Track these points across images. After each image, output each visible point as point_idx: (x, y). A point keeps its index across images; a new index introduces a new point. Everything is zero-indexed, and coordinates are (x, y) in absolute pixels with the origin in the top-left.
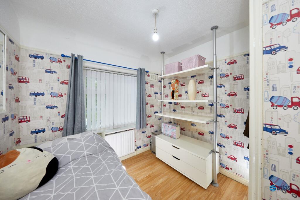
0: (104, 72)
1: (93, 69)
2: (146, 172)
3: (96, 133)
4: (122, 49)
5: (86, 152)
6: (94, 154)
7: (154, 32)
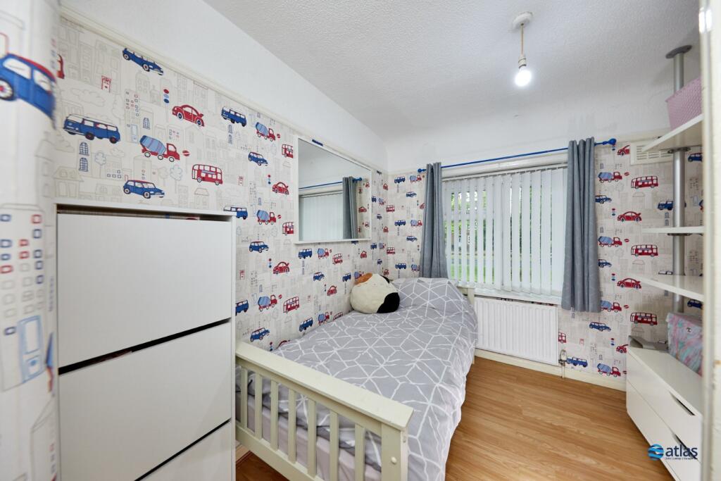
0: (490, 176)
1: (470, 177)
2: (558, 417)
3: (453, 284)
4: (516, 116)
5: (428, 302)
6: (438, 310)
7: (520, 67)
